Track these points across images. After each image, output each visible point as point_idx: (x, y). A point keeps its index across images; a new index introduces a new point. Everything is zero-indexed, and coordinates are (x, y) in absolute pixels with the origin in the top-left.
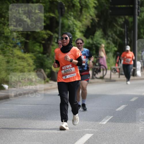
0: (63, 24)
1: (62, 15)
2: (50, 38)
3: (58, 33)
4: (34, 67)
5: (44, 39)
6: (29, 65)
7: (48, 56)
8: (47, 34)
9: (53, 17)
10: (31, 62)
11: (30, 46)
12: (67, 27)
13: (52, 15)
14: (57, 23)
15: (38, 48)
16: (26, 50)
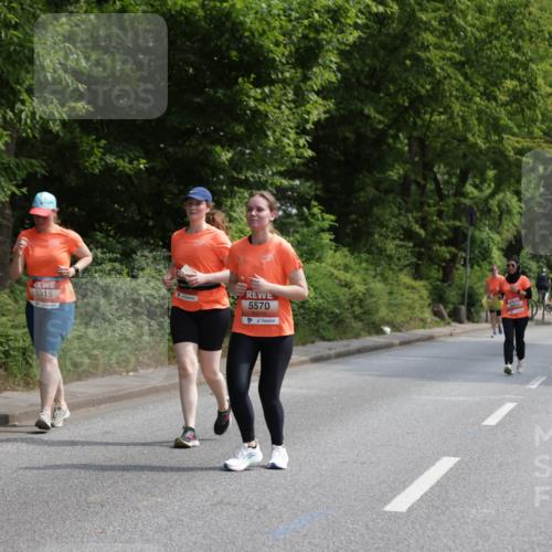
0: (473, 237)
1: (472, 223)
2: (454, 258)
3: (465, 251)
4: (429, 301)
5: (444, 260)
6: (421, 297)
7: (450, 286)
8: (450, 252)
9: (459, 227)
10: (425, 293)
11: (423, 270)
12: (478, 242)
13: (458, 224)
14: (465, 236)
15: (435, 273)
16: (417, 275)
